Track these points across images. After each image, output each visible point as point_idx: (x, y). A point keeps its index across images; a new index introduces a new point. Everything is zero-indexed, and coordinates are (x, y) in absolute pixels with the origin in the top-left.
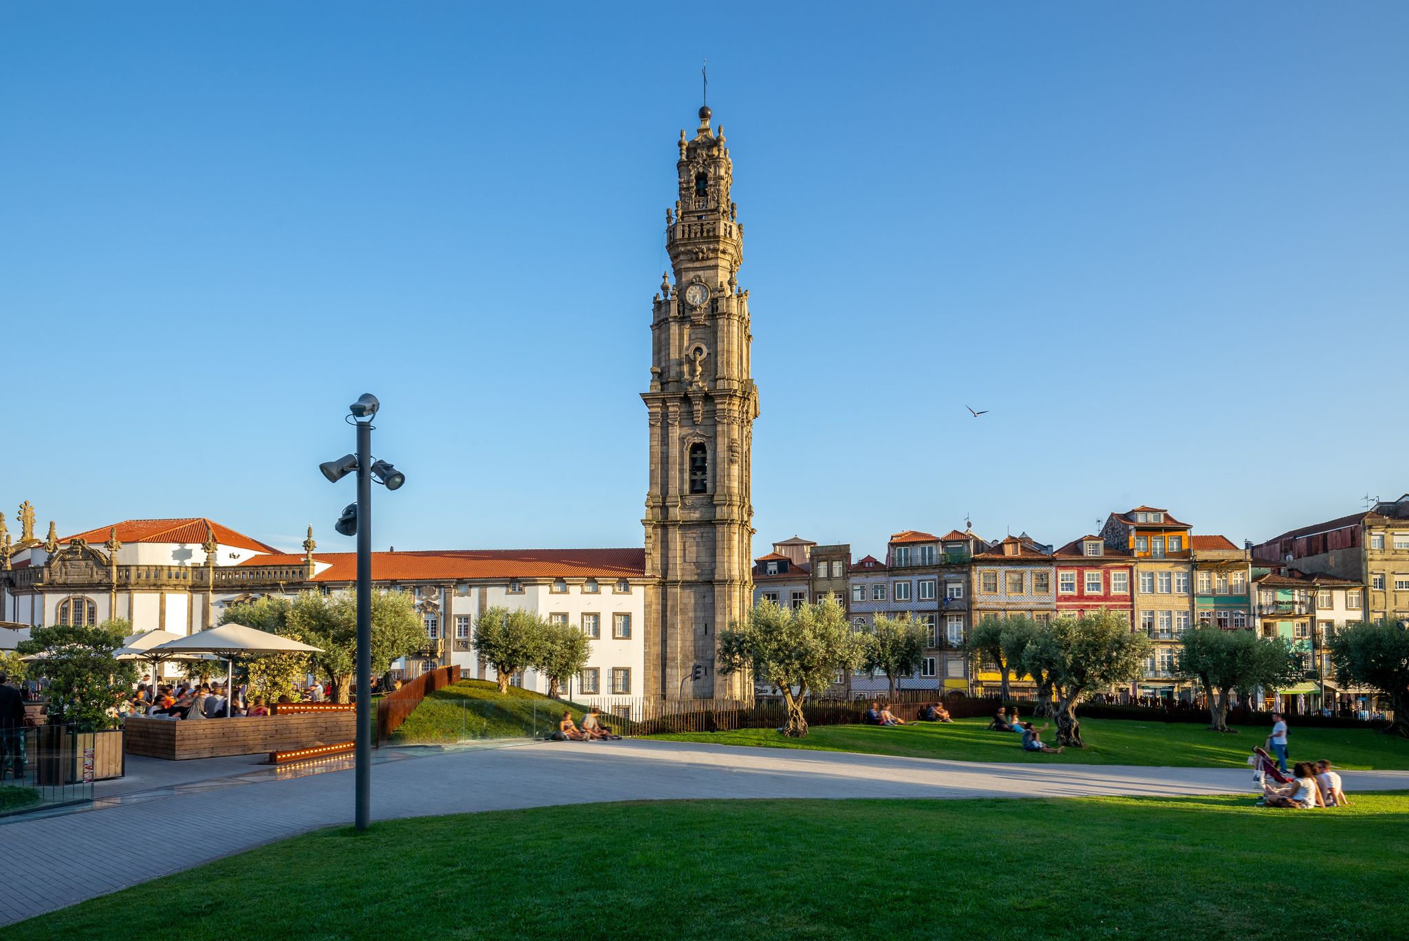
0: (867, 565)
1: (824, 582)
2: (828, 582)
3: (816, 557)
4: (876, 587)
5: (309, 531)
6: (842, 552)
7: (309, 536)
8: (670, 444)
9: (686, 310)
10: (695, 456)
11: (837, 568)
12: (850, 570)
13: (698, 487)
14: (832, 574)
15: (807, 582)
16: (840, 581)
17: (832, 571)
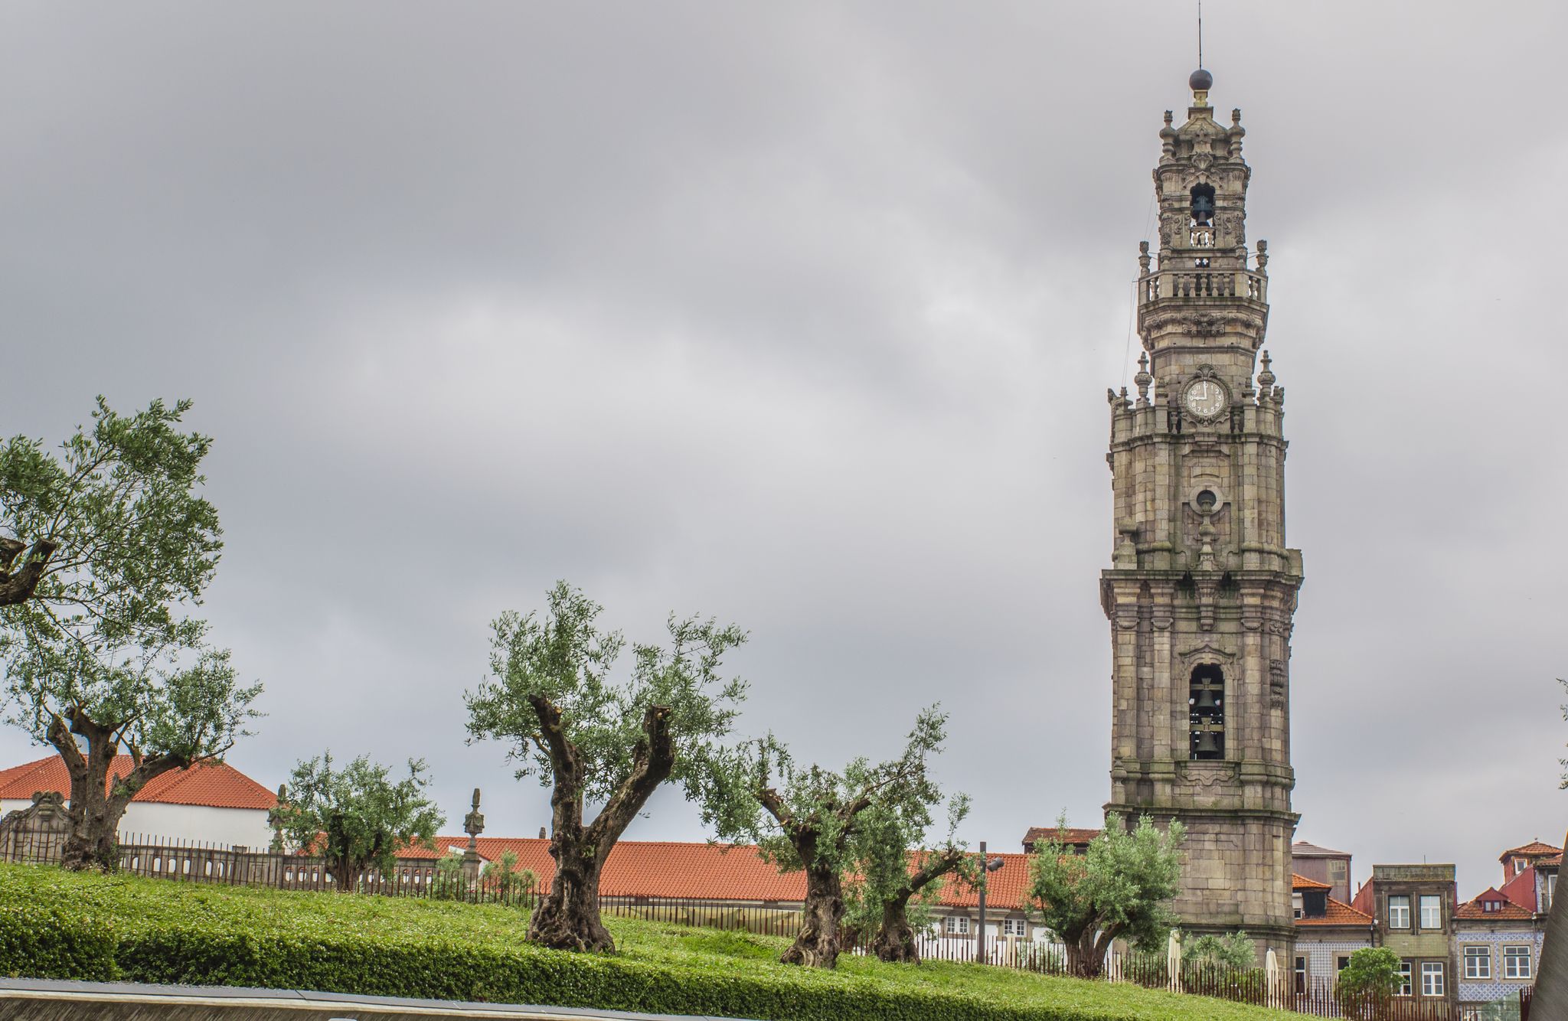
0: (1488, 906)
1: (1403, 937)
2: (1412, 939)
3: (1386, 888)
4: (1511, 951)
5: (477, 794)
6: (1440, 880)
7: (475, 805)
8: (1157, 664)
9: (1184, 424)
10: (1199, 687)
11: (1431, 910)
12: (1454, 919)
13: (1207, 746)
14: (1419, 923)
15: (1369, 937)
16: (1438, 938)
17: (1419, 916)
